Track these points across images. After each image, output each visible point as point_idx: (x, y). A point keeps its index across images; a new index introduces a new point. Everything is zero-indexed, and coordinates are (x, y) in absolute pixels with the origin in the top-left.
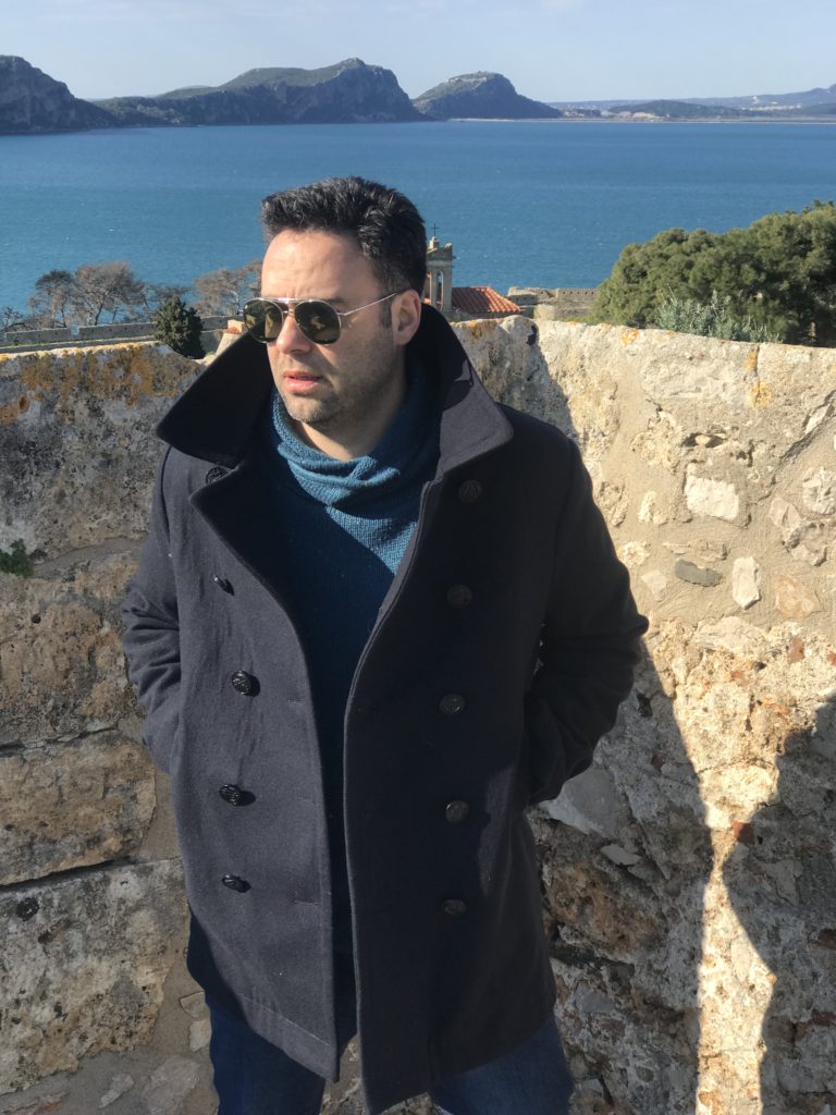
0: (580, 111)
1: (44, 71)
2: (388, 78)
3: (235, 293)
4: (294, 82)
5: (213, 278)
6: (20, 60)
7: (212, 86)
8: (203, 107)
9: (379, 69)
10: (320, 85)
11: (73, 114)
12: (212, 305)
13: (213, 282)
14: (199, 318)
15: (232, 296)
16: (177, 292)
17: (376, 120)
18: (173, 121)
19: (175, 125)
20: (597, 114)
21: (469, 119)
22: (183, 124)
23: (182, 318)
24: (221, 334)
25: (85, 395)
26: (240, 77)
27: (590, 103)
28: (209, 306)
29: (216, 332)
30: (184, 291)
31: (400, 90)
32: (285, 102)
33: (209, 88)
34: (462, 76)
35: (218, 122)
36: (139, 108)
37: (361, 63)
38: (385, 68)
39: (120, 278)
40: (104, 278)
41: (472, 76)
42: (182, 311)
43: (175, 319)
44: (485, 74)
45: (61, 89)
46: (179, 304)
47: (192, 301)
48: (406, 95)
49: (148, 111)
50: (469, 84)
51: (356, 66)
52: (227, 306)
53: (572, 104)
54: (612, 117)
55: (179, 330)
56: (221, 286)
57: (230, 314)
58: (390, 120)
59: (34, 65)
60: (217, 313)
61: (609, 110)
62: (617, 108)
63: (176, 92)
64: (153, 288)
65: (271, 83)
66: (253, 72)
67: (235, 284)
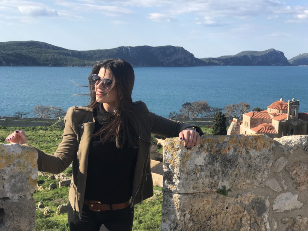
1: (188, 51)
2: (282, 54)
3: (235, 111)
4: (255, 55)
5: (230, 107)
6: (182, 48)
7: (232, 55)
8: (229, 61)
9: (279, 52)
10: (262, 55)
11: (194, 62)
12: (229, 114)
13: (230, 108)
14: (225, 117)
15: (234, 111)
16: (220, 110)
17: (277, 65)
18: (221, 64)
19: (221, 65)
21: (305, 66)
22: (223, 65)
23: (220, 117)
24: (231, 122)
25: (245, 147)
26: (240, 53)
28: (228, 114)
29: (229, 121)
30: (222, 109)
31: (285, 57)
32: (252, 60)
33: (231, 56)
34: (303, 54)
35: (233, 65)
36: (212, 60)
37: (274, 50)
38: (281, 51)
39: (204, 105)
40: (200, 105)
41: (306, 54)
42: (221, 115)
43: (219, 117)
45: (192, 55)
46: (220, 113)
47: (223, 112)
48: (287, 59)
49: (214, 61)
50: (305, 56)
51: (273, 50)
52: (233, 114)
55: (220, 120)
56: (231, 109)
57: (233, 116)
58: (282, 65)
59: (185, 49)
60: (230, 116)
63: (222, 57)
64: (213, 108)
65: (248, 55)
66: (243, 52)
67: (235, 108)
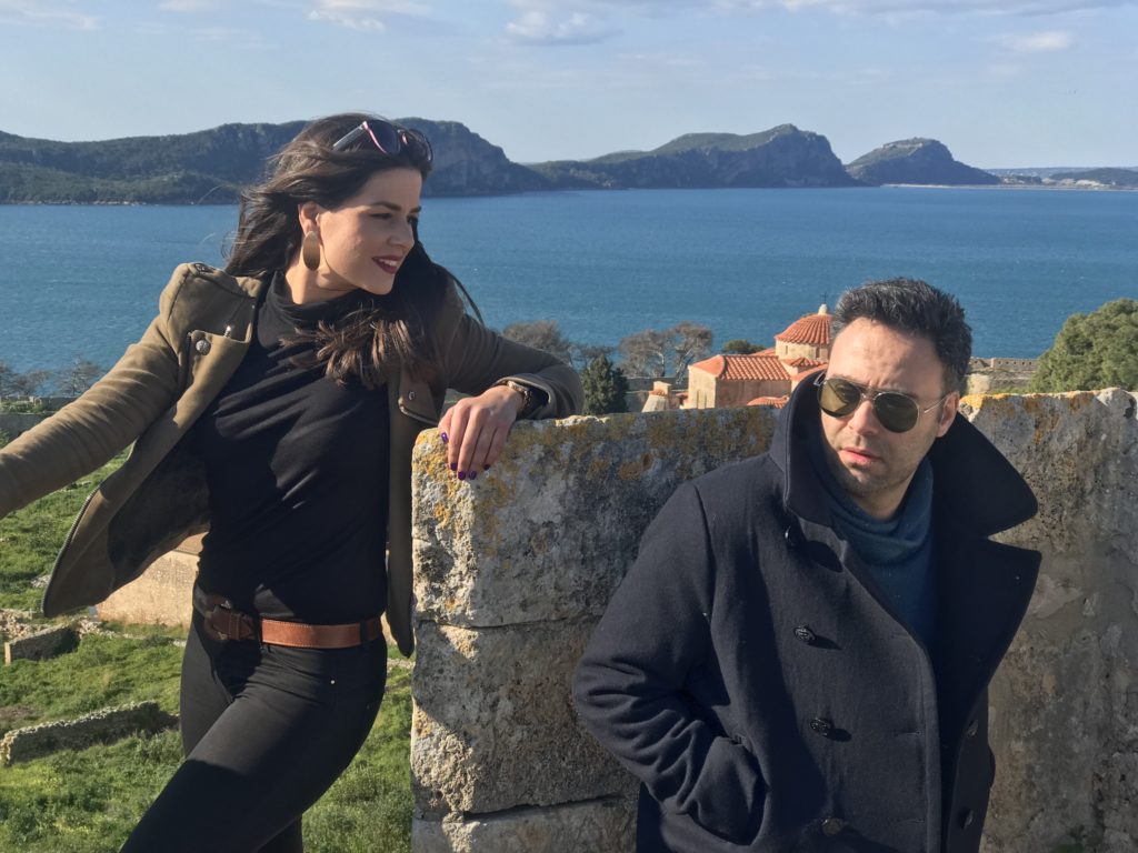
0: (1019, 178)
1: (482, 136)
2: (821, 143)
3: (661, 355)
4: (726, 148)
5: (640, 339)
6: (459, 126)
7: (644, 150)
8: (635, 170)
9: (812, 135)
10: (752, 150)
11: (507, 178)
12: (638, 366)
13: (640, 343)
14: (625, 379)
15: (658, 357)
16: (603, 352)
17: (807, 185)
18: (604, 184)
19: (607, 188)
20: (1038, 181)
21: (903, 185)
22: (614, 187)
23: (608, 378)
24: (646, 396)
26: (673, 142)
27: (1031, 170)
28: (634, 367)
29: (640, 393)
30: (610, 351)
31: (833, 156)
32: (716, 166)
33: (641, 153)
34: (897, 142)
35: (649, 186)
36: (572, 171)
37: (795, 129)
38: (818, 133)
39: (546, 337)
40: (531, 336)
41: (907, 142)
42: (609, 371)
43: (602, 378)
44: (922, 140)
45: (498, 152)
46: (607, 364)
47: (619, 362)
48: (839, 161)
49: (580, 174)
50: (905, 149)
51: (789, 132)
52: (652, 367)
53: (1012, 170)
54: (1054, 184)
55: (605, 390)
56: (647, 347)
57: (655, 375)
58: (822, 186)
59: (472, 131)
60: (642, 374)
61: (1052, 177)
62: (1060, 175)
63: (609, 157)
64: (579, 347)
65: (703, 148)
66: (685, 137)
67: (661, 345)
